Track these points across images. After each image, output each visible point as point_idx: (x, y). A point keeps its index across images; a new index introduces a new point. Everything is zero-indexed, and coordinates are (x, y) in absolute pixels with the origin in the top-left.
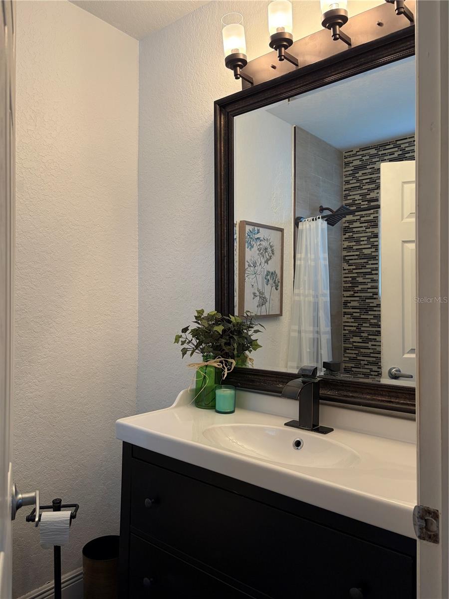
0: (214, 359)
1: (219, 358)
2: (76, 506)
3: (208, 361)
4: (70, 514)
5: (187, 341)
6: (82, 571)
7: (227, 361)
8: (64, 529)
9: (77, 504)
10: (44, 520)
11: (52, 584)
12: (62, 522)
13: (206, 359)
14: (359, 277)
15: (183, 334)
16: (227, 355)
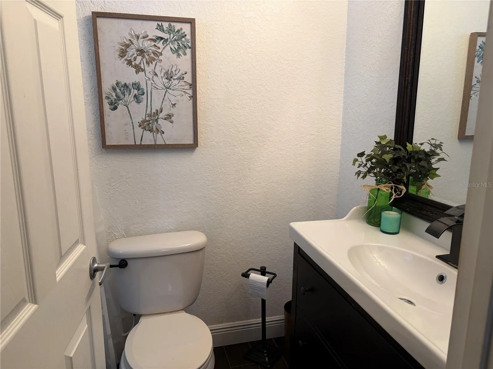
0: (385, 184)
1: (390, 183)
2: (275, 275)
3: (379, 185)
4: (267, 279)
5: (363, 165)
6: (284, 318)
7: (397, 187)
8: (263, 288)
9: (275, 274)
10: (251, 279)
11: (260, 320)
12: (262, 283)
13: (378, 182)
15: (359, 159)
16: (398, 182)
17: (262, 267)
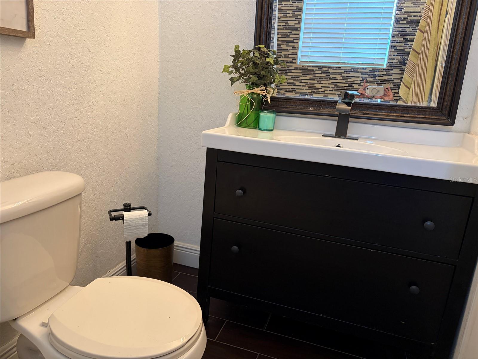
1: (261, 87)
2: (145, 208)
4: (146, 213)
14: (283, 44)
17: (126, 203)
